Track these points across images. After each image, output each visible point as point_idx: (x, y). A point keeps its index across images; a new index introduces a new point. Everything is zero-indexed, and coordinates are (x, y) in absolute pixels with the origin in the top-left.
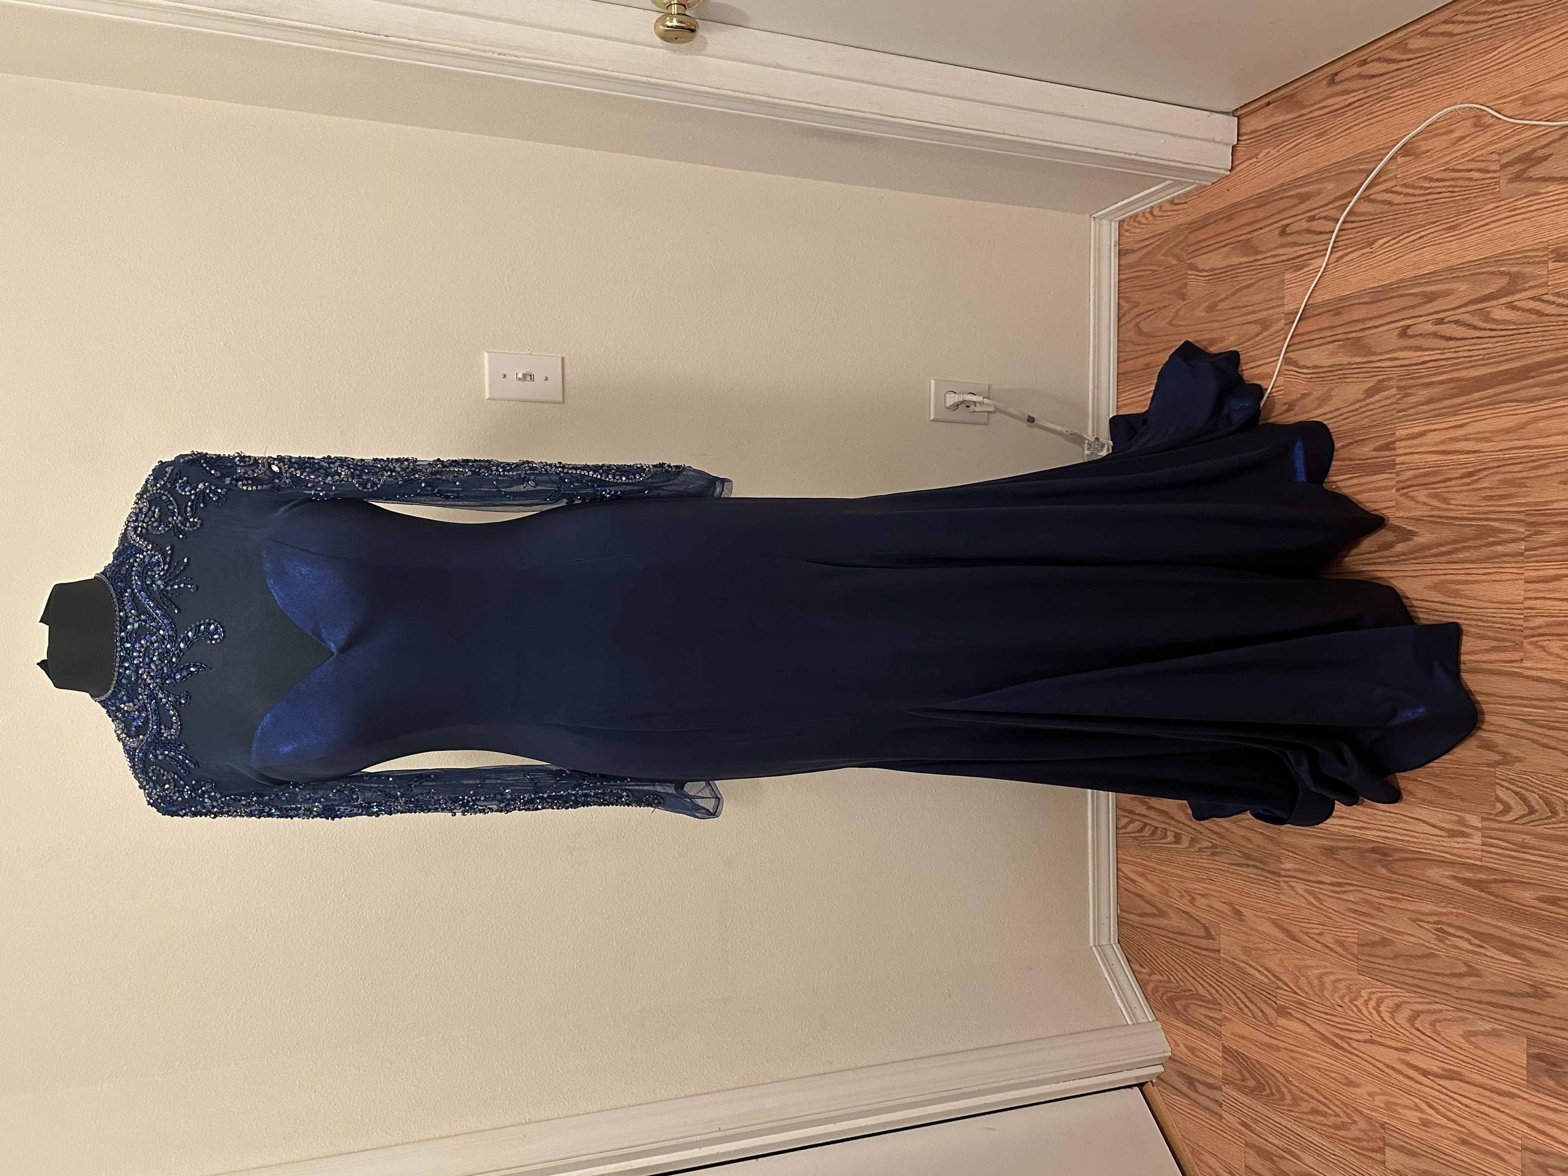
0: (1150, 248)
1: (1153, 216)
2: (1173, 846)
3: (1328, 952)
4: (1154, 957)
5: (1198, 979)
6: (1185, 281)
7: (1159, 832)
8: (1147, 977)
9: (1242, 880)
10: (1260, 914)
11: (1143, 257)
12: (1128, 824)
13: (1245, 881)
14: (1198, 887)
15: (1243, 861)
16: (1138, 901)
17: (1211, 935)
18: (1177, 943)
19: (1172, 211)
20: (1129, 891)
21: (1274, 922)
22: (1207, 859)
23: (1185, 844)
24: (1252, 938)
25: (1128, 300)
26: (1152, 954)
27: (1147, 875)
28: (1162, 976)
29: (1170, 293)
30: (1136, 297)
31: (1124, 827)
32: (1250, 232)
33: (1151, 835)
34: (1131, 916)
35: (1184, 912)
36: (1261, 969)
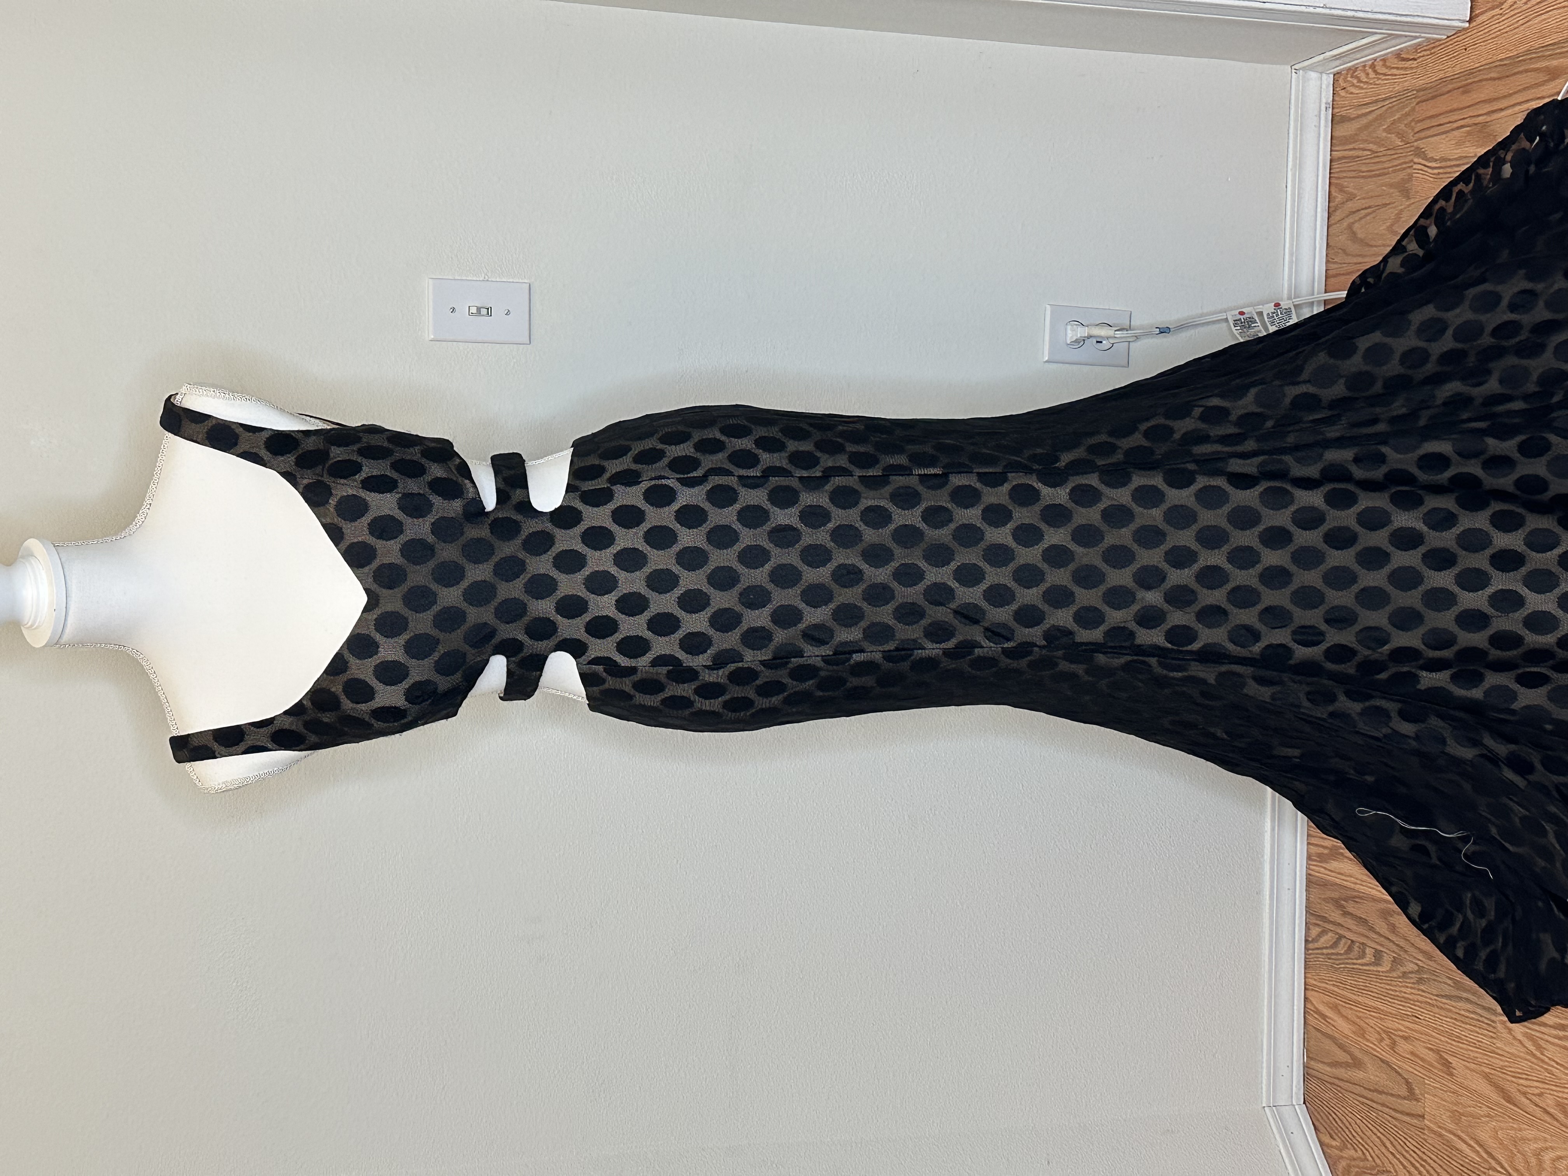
0: (1370, 117)
1: (1375, 72)
2: (1372, 968)
3: (1547, 1118)
4: (1347, 1124)
5: (1398, 1156)
6: (1409, 171)
7: (1356, 949)
8: (1337, 1152)
9: (1452, 1018)
10: (1473, 1066)
11: (1361, 130)
12: (1320, 935)
13: (1455, 1019)
14: (1401, 1026)
15: (1455, 993)
16: (1328, 1045)
17: (1414, 1093)
18: (1374, 1105)
19: (1397, 68)
20: (1318, 1030)
21: (1487, 1077)
22: (1411, 988)
23: (1386, 966)
24: (1463, 1100)
25: (1341, 190)
26: (1345, 1121)
27: (1340, 1007)
28: (1356, 1151)
29: (1391, 186)
30: (1351, 186)
31: (1315, 940)
32: (1489, 113)
33: (1346, 953)
34: (1320, 1066)
35: (1382, 1061)
36: (1472, 1143)
